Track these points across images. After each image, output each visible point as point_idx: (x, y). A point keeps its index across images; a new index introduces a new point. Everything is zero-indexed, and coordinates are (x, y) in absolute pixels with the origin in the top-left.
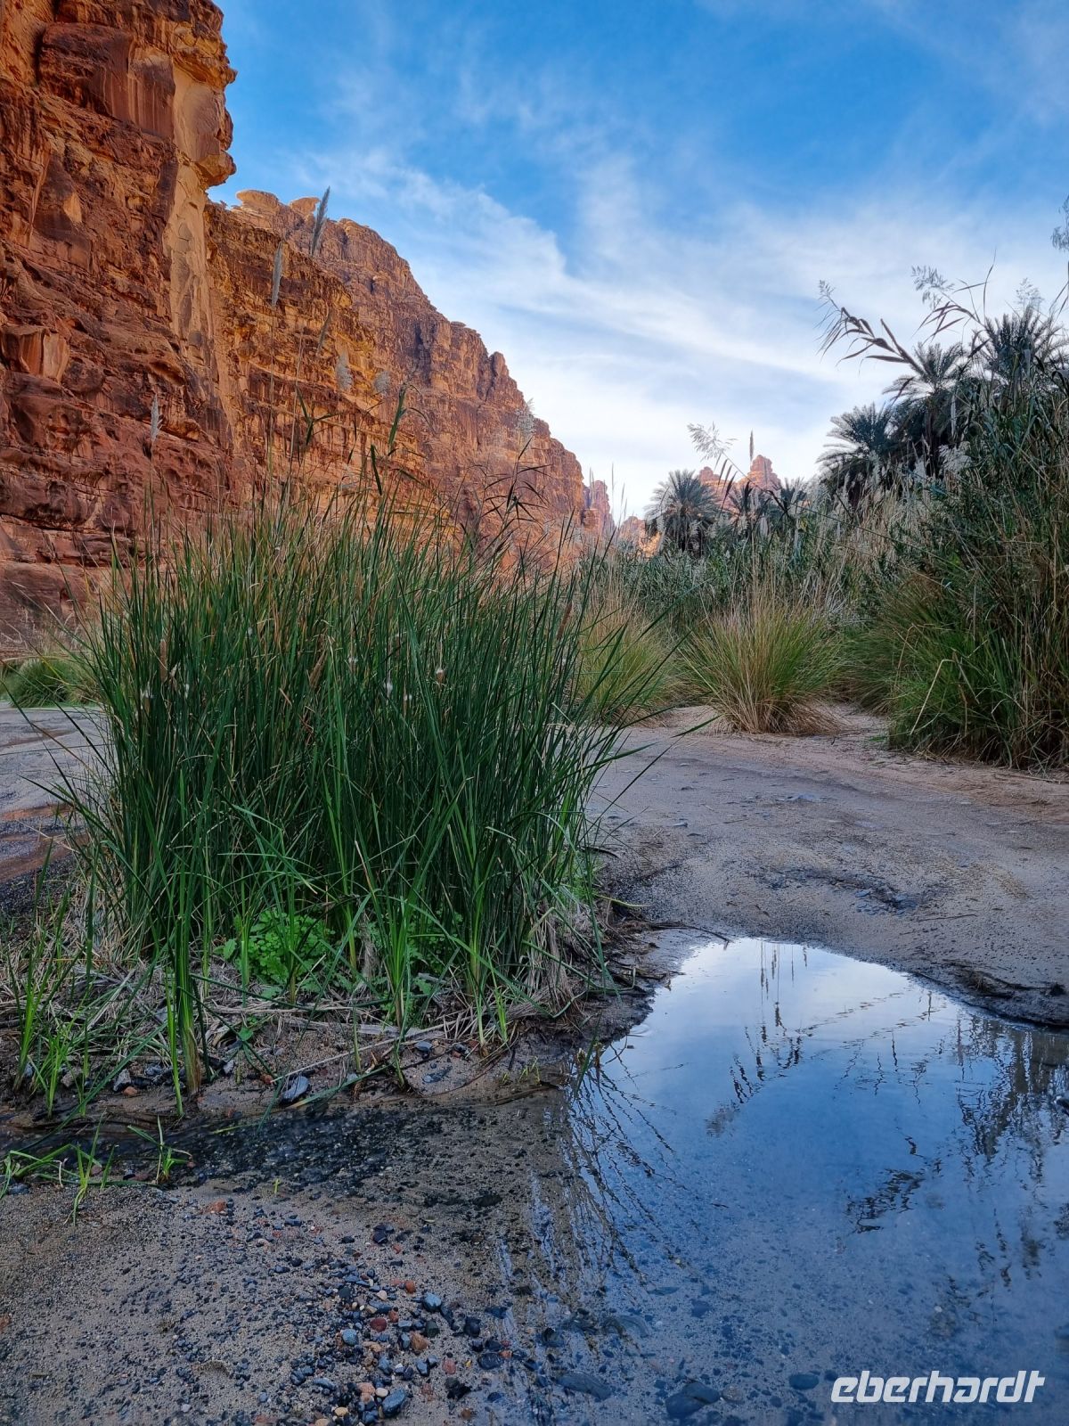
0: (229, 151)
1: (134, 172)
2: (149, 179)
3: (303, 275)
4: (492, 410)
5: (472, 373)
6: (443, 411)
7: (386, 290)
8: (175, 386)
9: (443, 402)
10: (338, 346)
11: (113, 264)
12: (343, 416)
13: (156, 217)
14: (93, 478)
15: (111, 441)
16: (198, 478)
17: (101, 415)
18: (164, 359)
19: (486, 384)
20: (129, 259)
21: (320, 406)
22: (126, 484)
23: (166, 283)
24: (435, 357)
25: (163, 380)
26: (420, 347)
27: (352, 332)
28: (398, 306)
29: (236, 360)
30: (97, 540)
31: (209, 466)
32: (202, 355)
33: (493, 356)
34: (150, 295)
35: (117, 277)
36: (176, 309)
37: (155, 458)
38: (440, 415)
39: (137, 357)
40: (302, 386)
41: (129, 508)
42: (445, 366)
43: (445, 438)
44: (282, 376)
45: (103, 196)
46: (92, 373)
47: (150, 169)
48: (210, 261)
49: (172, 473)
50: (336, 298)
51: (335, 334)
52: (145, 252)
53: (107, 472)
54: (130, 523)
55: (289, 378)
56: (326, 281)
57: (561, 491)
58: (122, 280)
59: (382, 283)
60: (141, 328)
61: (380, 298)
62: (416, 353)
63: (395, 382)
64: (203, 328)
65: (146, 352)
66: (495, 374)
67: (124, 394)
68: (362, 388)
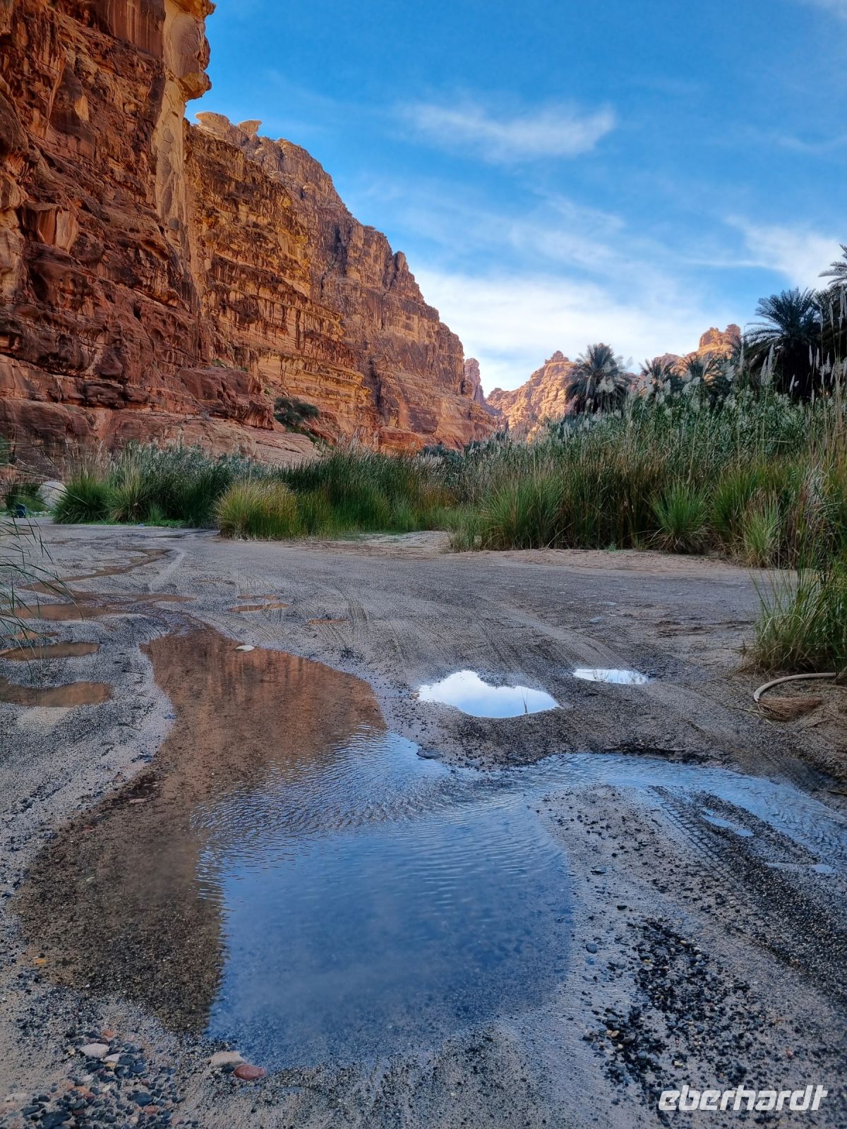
0: (207, 71)
1: (131, 82)
2: (143, 90)
3: (254, 179)
4: (394, 298)
5: (379, 267)
6: (356, 297)
7: (313, 198)
8: (161, 261)
9: (355, 289)
10: (280, 238)
11: (113, 157)
12: (282, 295)
13: (147, 121)
14: (94, 334)
15: (109, 303)
16: (177, 338)
17: (101, 282)
18: (153, 238)
19: (390, 276)
20: (126, 154)
21: (265, 286)
22: (120, 340)
23: (153, 176)
24: (351, 253)
25: (151, 255)
26: (339, 244)
27: (292, 227)
28: (321, 211)
29: (203, 244)
30: (96, 385)
31: (186, 329)
32: (179, 238)
33: (396, 255)
34: (141, 185)
35: (116, 169)
36: (160, 199)
37: (144, 319)
38: (353, 300)
39: (131, 235)
40: (250, 270)
41: (123, 361)
42: (358, 260)
43: (357, 318)
44: (235, 260)
45: (105, 101)
46: (94, 246)
47: (144, 81)
48: (186, 162)
49: (157, 332)
50: (280, 199)
51: (278, 229)
52: (137, 150)
53: (105, 329)
54: (123, 372)
55: (241, 263)
56: (272, 185)
57: (446, 364)
58: (119, 170)
59: (310, 192)
60: (134, 212)
61: (309, 203)
62: (335, 249)
63: (318, 272)
64: (179, 216)
65: (138, 231)
66: (397, 269)
67: (120, 265)
68: (298, 273)
